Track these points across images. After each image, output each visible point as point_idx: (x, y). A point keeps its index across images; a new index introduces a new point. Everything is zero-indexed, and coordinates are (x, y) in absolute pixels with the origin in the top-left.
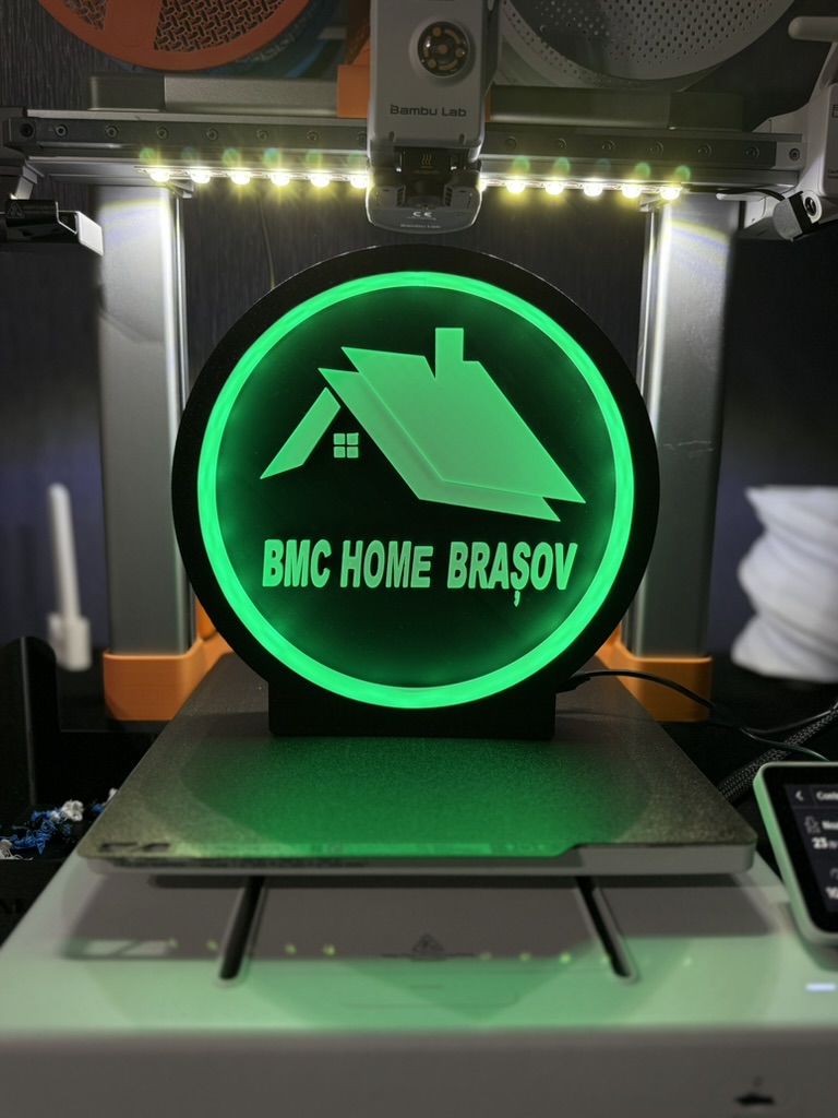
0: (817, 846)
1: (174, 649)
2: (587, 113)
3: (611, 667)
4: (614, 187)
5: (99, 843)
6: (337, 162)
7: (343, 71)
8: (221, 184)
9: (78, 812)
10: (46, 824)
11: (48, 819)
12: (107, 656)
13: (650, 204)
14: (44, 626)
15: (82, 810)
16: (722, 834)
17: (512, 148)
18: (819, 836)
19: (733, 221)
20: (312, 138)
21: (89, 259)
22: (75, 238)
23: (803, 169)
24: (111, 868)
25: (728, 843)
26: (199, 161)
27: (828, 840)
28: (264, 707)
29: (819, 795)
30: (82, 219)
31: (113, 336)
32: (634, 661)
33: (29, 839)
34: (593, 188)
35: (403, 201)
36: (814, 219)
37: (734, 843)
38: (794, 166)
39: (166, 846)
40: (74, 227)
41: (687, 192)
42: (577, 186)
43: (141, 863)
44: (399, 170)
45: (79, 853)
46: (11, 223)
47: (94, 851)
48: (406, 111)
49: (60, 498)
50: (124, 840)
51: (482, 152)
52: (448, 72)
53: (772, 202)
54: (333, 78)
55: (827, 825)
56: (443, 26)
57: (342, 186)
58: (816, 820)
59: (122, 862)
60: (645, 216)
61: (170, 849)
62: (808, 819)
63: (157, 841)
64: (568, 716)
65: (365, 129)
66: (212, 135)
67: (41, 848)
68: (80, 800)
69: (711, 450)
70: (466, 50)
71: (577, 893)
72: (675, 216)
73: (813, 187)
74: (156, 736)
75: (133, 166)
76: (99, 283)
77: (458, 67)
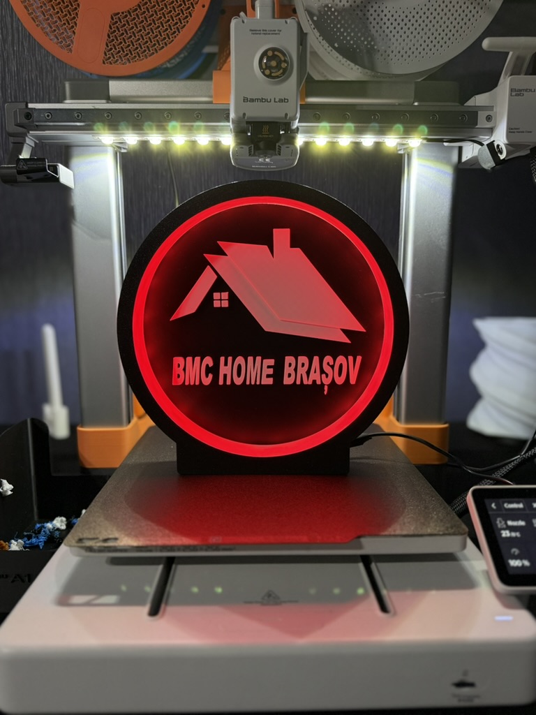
0: (504, 535)
1: (119, 423)
2: (364, 95)
3: (387, 430)
4: (381, 140)
5: (77, 538)
6: (213, 130)
7: (216, 74)
8: (144, 144)
9: (63, 524)
10: (44, 531)
11: (45, 528)
12: (79, 429)
13: (404, 149)
14: (40, 411)
15: (65, 523)
16: (447, 529)
17: (318, 119)
18: (505, 529)
19: (455, 158)
20: (198, 116)
21: (66, 190)
22: (57, 180)
23: (495, 127)
24: (83, 552)
25: (449, 534)
26: (130, 132)
27: (511, 531)
28: (175, 458)
29: (505, 505)
30: (61, 168)
31: (80, 236)
32: (401, 427)
33: (34, 540)
34: (368, 141)
35: (253, 152)
36: (502, 157)
37: (454, 534)
38: (489, 125)
39: (116, 539)
40: (57, 173)
41: (425, 142)
42: (358, 140)
43: (102, 550)
44: (249, 134)
45: (65, 544)
46: (20, 172)
47: (73, 542)
48: (252, 100)
49: (49, 333)
50: (90, 537)
51: (299, 122)
52: (278, 77)
53: (477, 147)
54: (210, 78)
55: (510, 523)
56: (274, 50)
57: (216, 144)
58: (503, 520)
59: (90, 549)
60: (401, 156)
61: (118, 541)
62: (499, 519)
63: (111, 536)
64: (358, 461)
65: (229, 110)
66: (138, 116)
67: (41, 545)
68: (64, 516)
69: (444, 297)
70: (287, 63)
71: (361, 565)
72: (419, 156)
73: (500, 138)
74: (110, 477)
75: (91, 136)
76: (72, 204)
77: (283, 73)
